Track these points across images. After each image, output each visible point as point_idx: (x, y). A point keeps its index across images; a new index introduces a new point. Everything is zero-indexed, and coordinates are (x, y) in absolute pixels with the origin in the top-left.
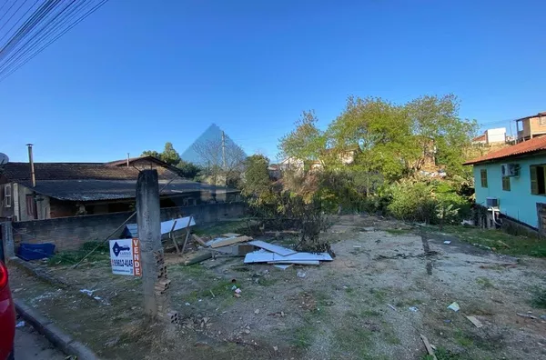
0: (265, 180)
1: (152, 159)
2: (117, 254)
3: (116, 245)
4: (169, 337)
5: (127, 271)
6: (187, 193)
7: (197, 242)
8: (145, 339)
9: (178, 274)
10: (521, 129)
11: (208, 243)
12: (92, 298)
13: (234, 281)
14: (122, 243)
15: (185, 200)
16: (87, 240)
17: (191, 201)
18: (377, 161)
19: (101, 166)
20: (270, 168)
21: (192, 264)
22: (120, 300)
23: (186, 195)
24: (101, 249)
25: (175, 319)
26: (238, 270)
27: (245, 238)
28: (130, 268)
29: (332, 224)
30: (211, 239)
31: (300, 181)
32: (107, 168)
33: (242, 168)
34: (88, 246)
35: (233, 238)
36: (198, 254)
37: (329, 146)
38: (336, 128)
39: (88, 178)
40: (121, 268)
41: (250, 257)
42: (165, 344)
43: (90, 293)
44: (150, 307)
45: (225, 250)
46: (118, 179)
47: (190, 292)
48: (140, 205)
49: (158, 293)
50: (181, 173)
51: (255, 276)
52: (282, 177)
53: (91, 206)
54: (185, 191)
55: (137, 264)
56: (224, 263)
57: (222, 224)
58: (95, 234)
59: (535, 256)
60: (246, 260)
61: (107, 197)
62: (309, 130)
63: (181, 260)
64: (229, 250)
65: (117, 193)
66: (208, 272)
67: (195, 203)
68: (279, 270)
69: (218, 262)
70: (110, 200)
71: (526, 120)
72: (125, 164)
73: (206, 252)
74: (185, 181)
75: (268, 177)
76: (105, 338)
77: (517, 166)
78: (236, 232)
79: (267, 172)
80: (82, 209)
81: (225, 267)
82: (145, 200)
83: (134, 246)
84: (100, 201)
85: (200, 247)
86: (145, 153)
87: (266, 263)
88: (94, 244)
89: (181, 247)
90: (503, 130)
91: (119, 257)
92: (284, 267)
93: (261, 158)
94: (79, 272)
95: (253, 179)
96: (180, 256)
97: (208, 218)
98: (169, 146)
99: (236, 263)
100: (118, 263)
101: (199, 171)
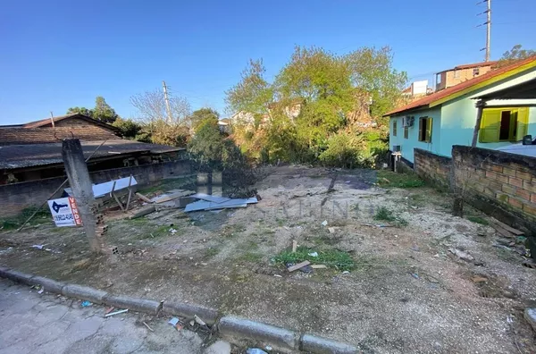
0: (216, 135)
1: (82, 118)
2: (57, 211)
3: (55, 204)
4: (112, 262)
5: (69, 223)
6: (125, 154)
7: (142, 200)
8: (93, 266)
9: (122, 226)
10: (439, 81)
11: (153, 200)
12: (42, 250)
13: (172, 225)
14: (59, 201)
15: (125, 161)
16: (24, 206)
17: (132, 162)
18: (319, 114)
19: (21, 128)
20: (220, 123)
21: (136, 217)
22: (70, 248)
23: (126, 156)
24: (41, 214)
25: (115, 251)
26: (178, 218)
27: (188, 192)
28: (71, 220)
29: (269, 174)
30: (156, 196)
31: (250, 136)
32: (29, 130)
33: (190, 123)
34: (26, 212)
35: (177, 193)
36: (142, 209)
37: (276, 99)
38: (282, 79)
39: (8, 144)
40: (64, 221)
41: (189, 207)
42: (110, 266)
43: (41, 247)
44: (94, 246)
45: (167, 204)
46: (45, 143)
47: (134, 236)
48: (69, 169)
49: (99, 235)
50: (119, 132)
51: (192, 221)
52: (233, 132)
53: (21, 174)
54: (124, 151)
55: (77, 217)
56: (167, 214)
57: (167, 181)
58: (31, 201)
59: (401, 187)
60: (187, 210)
61: (36, 163)
62: (255, 81)
63: (126, 215)
64: (172, 204)
65: (47, 159)
66: (150, 222)
67: (136, 163)
68: (213, 214)
69: (161, 214)
70: (41, 166)
71: (444, 73)
72: (50, 125)
73: (150, 207)
74: (124, 141)
75: (218, 133)
76: (60, 271)
77: (413, 118)
78: (180, 188)
79: (218, 128)
80: (11, 178)
81: (167, 217)
82: (72, 165)
83: (71, 203)
84: (29, 167)
85: (144, 204)
86: (72, 110)
87: (203, 210)
88: (34, 209)
89: (124, 205)
90: (425, 83)
91: (60, 213)
92: (218, 212)
93: (209, 112)
94: (24, 234)
95: (203, 135)
96: (125, 212)
97: (152, 177)
98: (101, 101)
99: (177, 213)
100: (60, 218)
101: (140, 128)
